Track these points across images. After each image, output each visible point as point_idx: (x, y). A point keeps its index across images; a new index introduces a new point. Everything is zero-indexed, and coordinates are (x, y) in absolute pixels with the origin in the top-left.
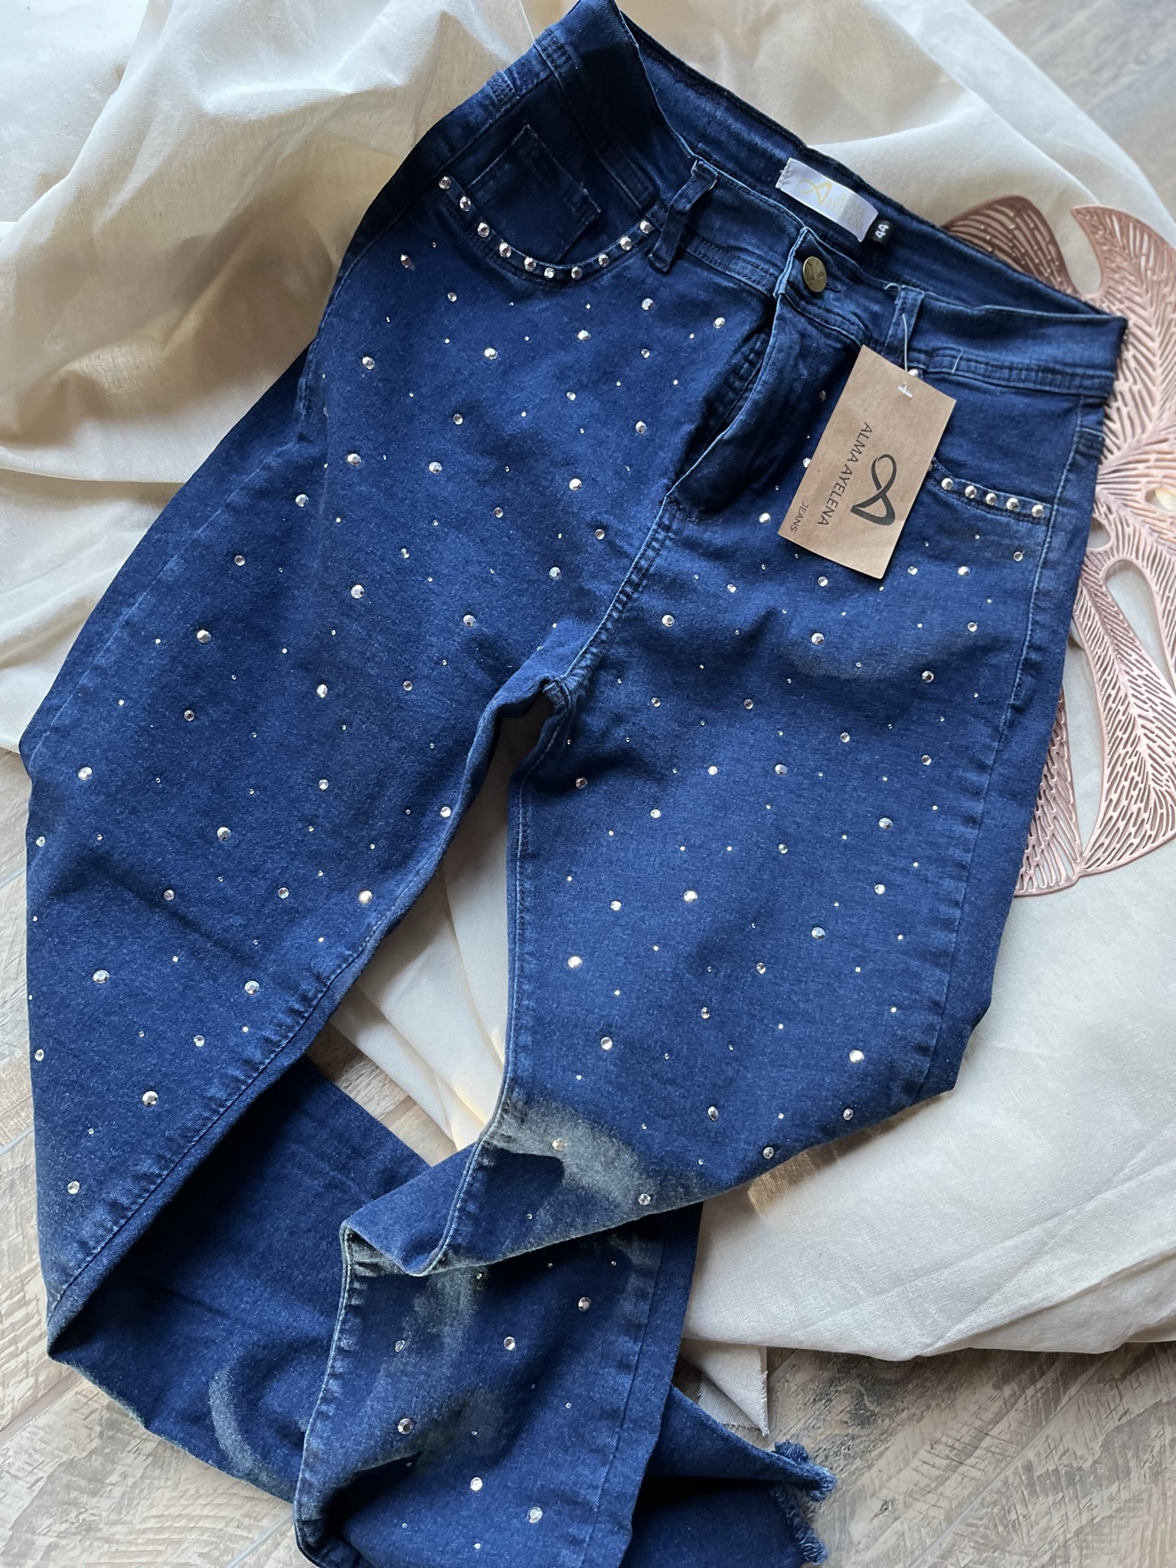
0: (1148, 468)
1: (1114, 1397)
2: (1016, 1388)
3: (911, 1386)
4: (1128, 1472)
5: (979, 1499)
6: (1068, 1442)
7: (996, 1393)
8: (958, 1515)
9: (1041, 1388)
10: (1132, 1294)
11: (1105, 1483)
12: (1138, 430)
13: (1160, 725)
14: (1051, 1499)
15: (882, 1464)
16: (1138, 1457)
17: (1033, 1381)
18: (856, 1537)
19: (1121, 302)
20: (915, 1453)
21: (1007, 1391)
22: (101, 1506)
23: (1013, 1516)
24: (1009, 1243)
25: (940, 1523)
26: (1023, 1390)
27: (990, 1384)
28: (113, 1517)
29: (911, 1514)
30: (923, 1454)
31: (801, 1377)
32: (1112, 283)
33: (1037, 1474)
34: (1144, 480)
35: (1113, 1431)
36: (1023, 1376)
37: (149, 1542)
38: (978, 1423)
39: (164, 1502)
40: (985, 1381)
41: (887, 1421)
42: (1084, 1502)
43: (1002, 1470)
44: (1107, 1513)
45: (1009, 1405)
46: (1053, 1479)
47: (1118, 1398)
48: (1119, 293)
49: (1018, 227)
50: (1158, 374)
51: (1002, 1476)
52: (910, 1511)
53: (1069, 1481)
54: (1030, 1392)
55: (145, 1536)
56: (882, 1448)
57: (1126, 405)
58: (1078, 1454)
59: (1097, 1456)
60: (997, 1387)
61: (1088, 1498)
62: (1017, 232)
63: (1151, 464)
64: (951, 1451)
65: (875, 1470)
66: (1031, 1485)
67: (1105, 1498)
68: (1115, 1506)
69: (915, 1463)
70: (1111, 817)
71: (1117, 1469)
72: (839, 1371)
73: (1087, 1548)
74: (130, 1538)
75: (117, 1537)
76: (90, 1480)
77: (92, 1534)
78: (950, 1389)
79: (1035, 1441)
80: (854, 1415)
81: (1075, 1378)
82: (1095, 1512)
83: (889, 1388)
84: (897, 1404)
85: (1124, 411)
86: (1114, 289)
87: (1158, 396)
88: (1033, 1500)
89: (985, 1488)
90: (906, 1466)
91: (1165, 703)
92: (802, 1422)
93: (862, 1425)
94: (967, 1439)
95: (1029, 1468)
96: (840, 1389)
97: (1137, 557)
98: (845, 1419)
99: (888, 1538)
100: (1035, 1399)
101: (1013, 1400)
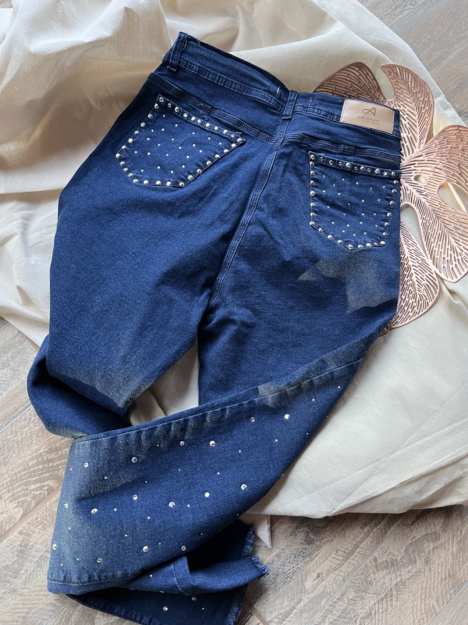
0: (415, 167)
1: (409, 531)
2: (369, 529)
3: (328, 529)
4: (416, 561)
5: (356, 572)
6: (391, 549)
7: (361, 530)
8: (348, 579)
9: (380, 528)
10: (409, 490)
11: (406, 565)
12: (411, 152)
13: (420, 269)
14: (385, 572)
15: (317, 559)
16: (419, 555)
17: (376, 526)
18: (307, 588)
19: (402, 102)
20: (330, 555)
21: (366, 530)
22: (18, 582)
23: (370, 579)
24: (360, 472)
25: (341, 582)
26: (372, 529)
27: (359, 527)
28: (23, 586)
29: (329, 578)
30: (333, 555)
31: (284, 527)
32: (398, 94)
33: (378, 562)
34: (414, 172)
35: (409, 545)
36: (372, 524)
37: (36, 595)
38: (355, 542)
39: (42, 580)
40: (357, 526)
41: (319, 543)
42: (398, 573)
43: (365, 561)
44: (407, 577)
45: (367, 535)
46: (385, 564)
47: (410, 532)
48: (402, 98)
49: (360, 74)
50: (418, 130)
51: (365, 563)
52: (328, 578)
53: (392, 565)
54: (375, 530)
55: (35, 593)
56: (317, 553)
57: (406, 143)
58: (395, 554)
59: (403, 555)
60: (362, 528)
61: (400, 571)
62: (360, 76)
63: (416, 165)
64: (344, 554)
65: (314, 561)
66: (377, 567)
67: (407, 571)
68: (410, 574)
69: (330, 558)
70: (402, 305)
71: (411, 560)
72: (299, 524)
73: (400, 591)
74: (29, 594)
75: (24, 593)
76: (14, 573)
77: (15, 593)
78: (343, 529)
79: (378, 549)
80: (306, 540)
81: (393, 524)
82: (403, 577)
83: (319, 530)
84: (323, 536)
85: (405, 144)
86: (399, 97)
87: (418, 138)
88: (377, 573)
89: (359, 567)
90: (327, 560)
91: (422, 259)
92: (286, 543)
93: (309, 544)
94: (350, 549)
95: (375, 560)
96: (300, 530)
97: (411, 203)
98: (302, 542)
99: (320, 588)
100: (377, 533)
101: (368, 533)
